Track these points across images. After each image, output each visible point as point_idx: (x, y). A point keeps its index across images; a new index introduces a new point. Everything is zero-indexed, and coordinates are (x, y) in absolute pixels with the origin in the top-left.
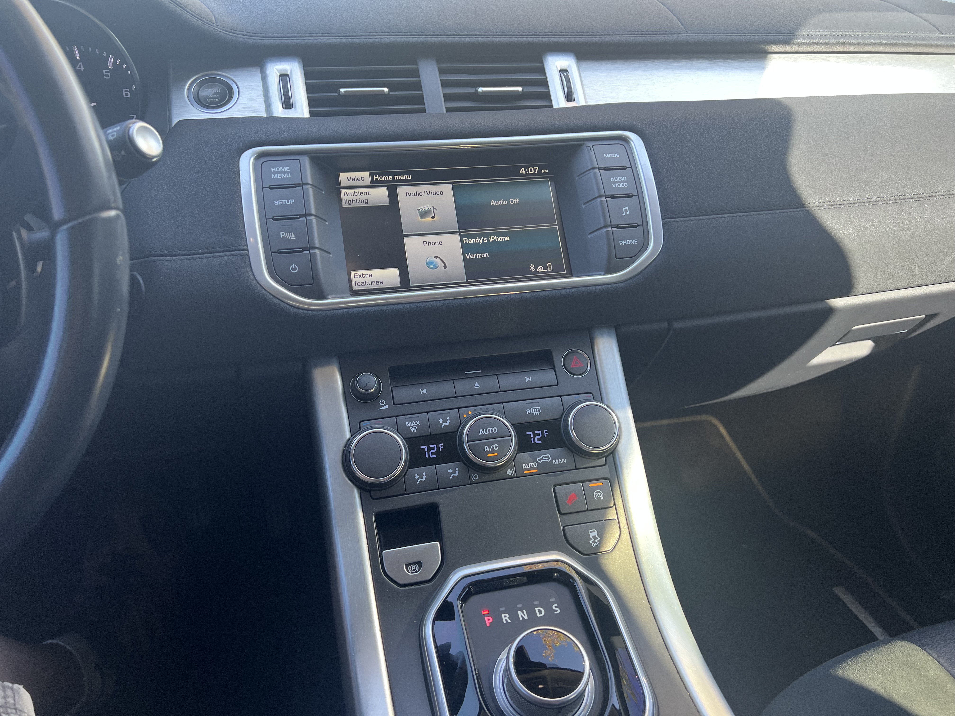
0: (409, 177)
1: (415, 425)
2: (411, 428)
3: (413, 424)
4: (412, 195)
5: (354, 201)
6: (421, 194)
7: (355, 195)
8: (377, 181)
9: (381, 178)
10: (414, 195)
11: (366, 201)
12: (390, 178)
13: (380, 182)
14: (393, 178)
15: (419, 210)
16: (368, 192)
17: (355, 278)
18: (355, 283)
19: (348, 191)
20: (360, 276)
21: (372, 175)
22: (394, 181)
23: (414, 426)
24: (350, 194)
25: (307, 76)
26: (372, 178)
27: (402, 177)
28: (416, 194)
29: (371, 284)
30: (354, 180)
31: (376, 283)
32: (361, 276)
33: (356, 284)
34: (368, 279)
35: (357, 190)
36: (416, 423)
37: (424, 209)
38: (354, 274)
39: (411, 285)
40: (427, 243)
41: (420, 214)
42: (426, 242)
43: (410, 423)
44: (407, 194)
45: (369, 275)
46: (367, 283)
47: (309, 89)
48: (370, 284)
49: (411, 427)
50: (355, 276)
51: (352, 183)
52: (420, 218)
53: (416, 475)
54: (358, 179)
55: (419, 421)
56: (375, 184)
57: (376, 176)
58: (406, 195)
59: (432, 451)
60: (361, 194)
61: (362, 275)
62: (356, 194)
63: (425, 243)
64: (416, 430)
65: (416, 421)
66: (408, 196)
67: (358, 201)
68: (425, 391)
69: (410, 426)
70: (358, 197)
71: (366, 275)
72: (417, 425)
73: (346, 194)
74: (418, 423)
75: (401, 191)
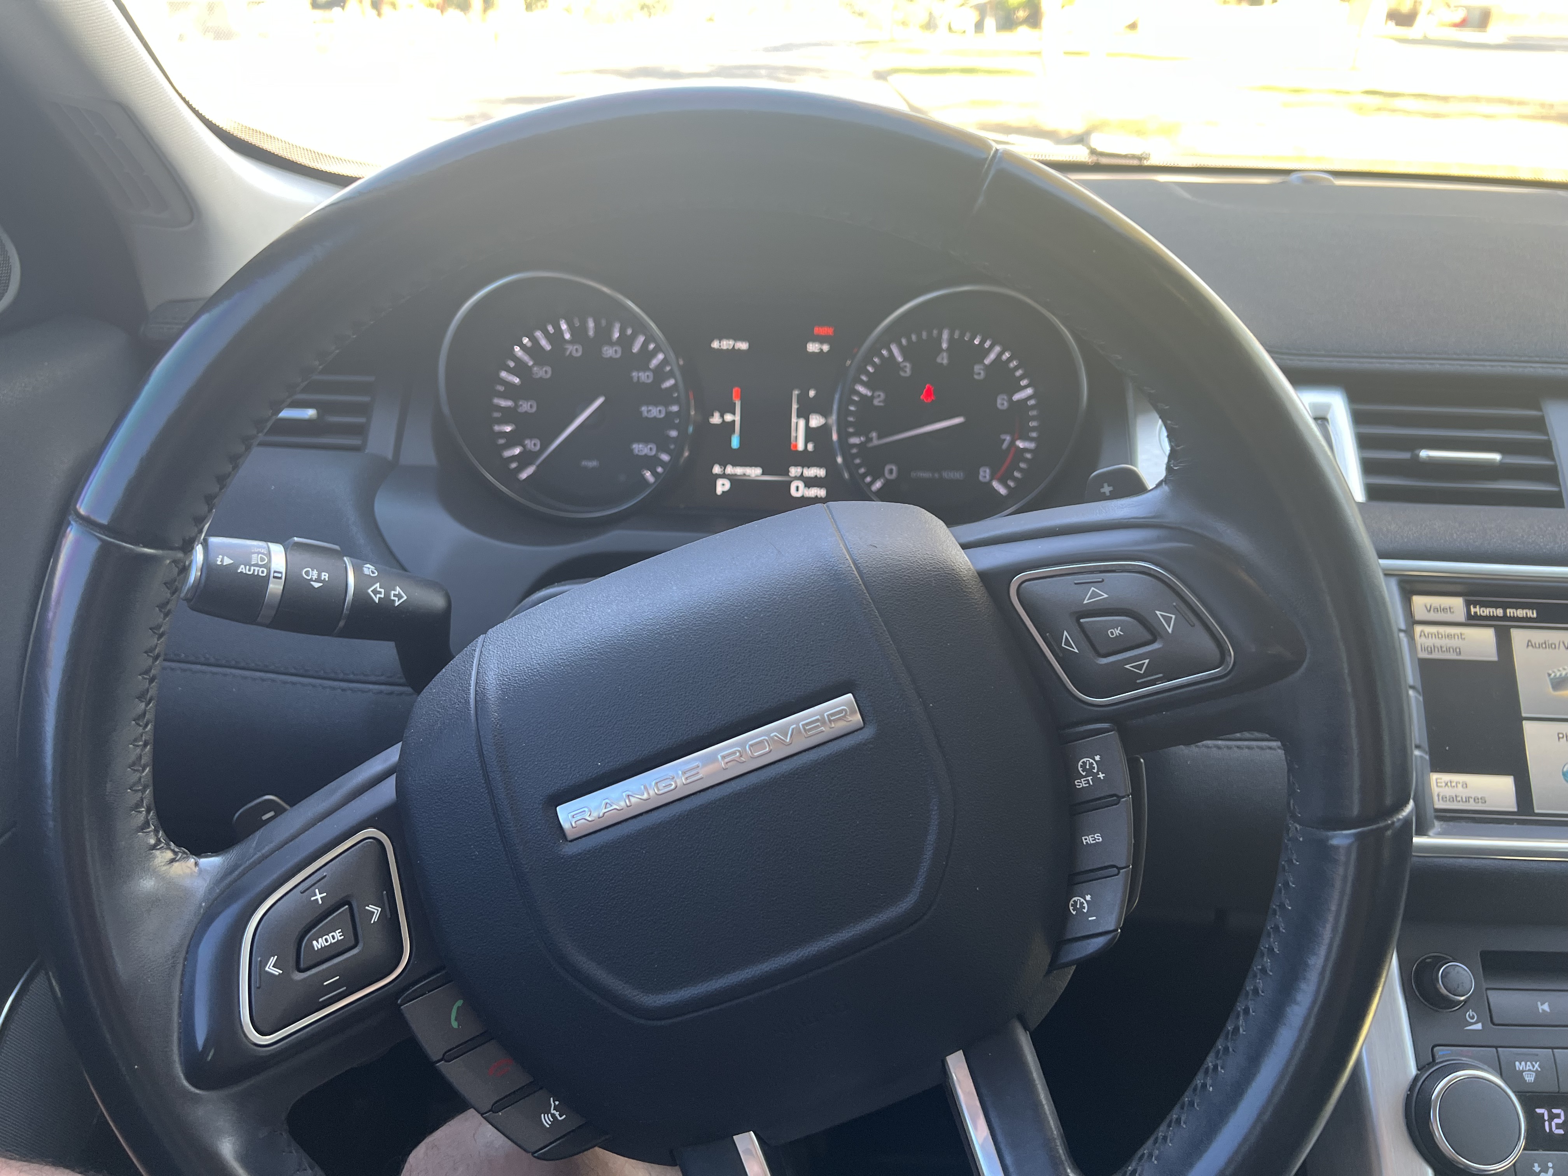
0: (1533, 614)
1: (1532, 1069)
2: (1524, 1073)
3: (1528, 1068)
4: (1537, 646)
5: (1436, 649)
6: (1553, 646)
7: (1438, 637)
8: (1476, 617)
9: (1483, 612)
10: (1540, 646)
11: (1458, 650)
12: (1499, 612)
13: (1481, 618)
14: (1505, 613)
15: (1549, 675)
16: (1461, 634)
17: (1437, 786)
18: (1438, 795)
19: (1428, 629)
20: (1446, 784)
21: (1468, 604)
22: (1505, 618)
23: (1530, 1070)
24: (1430, 636)
25: (1358, 418)
26: (1469, 611)
27: (1520, 613)
28: (1544, 646)
29: (1466, 801)
30: (1436, 610)
31: (1474, 799)
32: (1449, 784)
33: (1440, 798)
34: (1460, 791)
35: (1442, 630)
36: (1533, 1067)
37: (1558, 675)
38: (1437, 779)
39: (1536, 811)
40: (1563, 737)
41: (1552, 684)
42: (1563, 734)
43: (1523, 1063)
44: (1529, 644)
45: (1461, 784)
46: (1459, 799)
47: (1363, 442)
48: (1464, 800)
49: (1525, 1071)
50: (1437, 783)
51: (1433, 616)
52: (1551, 689)
53: (1536, 1165)
54: (1444, 610)
55: (1538, 1063)
56: (1473, 621)
57: (1475, 607)
58: (1528, 646)
59: (1556, 1121)
60: (1449, 636)
61: (1451, 782)
62: (1440, 636)
63: (1561, 736)
64: (1533, 1079)
65: (1534, 1063)
66: (1530, 648)
67: (1443, 649)
68: (1546, 1007)
69: (1523, 1071)
70: (1445, 642)
71: (1456, 783)
72: (1535, 1069)
73: (1423, 634)
74: (1536, 1066)
75: (1519, 637)
